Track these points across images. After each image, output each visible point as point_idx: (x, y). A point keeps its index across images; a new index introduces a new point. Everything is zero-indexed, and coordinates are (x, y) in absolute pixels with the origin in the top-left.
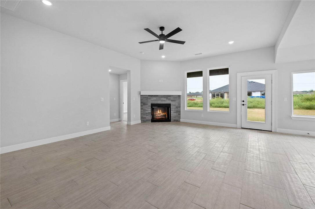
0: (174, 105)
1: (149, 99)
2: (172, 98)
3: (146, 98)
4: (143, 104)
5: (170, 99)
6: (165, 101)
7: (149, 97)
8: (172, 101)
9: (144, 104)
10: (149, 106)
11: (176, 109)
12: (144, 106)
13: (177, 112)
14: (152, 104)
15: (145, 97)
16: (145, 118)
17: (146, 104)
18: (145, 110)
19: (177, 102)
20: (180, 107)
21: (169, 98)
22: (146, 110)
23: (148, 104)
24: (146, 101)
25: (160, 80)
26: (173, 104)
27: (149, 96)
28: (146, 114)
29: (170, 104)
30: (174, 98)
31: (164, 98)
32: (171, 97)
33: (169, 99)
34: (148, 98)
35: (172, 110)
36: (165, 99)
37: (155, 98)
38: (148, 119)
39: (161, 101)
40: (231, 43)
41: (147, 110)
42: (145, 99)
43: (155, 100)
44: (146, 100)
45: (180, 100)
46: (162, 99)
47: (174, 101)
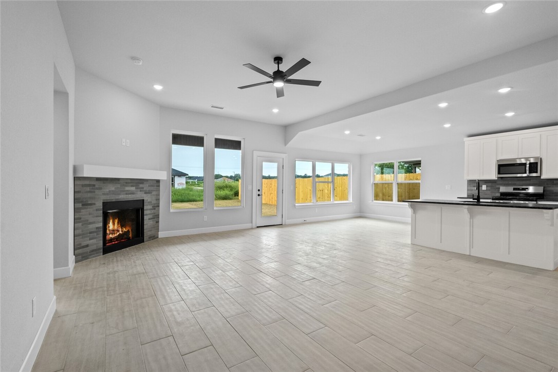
0: (150, 202)
1: (97, 189)
2: (146, 187)
3: (89, 185)
4: (81, 203)
5: (143, 188)
6: (133, 194)
7: (97, 184)
8: (146, 193)
9: (86, 204)
10: (97, 210)
11: (153, 211)
12: (84, 211)
13: (154, 218)
14: (105, 204)
15: (87, 182)
16: (87, 246)
17: (91, 204)
18: (87, 223)
19: (154, 195)
20: (159, 206)
21: (141, 186)
22: (91, 223)
23: (94, 204)
24: (89, 195)
25: (124, 140)
26: (147, 200)
27: (98, 179)
28: (91, 233)
29: (143, 200)
30: (149, 186)
31: (132, 186)
32: (145, 183)
33: (141, 189)
34: (94, 185)
35: (147, 215)
36: (133, 189)
37: (112, 187)
38: (94, 247)
39: (127, 194)
40: (275, 111)
41: (94, 223)
42: (88, 189)
43: (113, 193)
44: (90, 192)
45: (159, 191)
46: (127, 188)
47: (149, 193)
